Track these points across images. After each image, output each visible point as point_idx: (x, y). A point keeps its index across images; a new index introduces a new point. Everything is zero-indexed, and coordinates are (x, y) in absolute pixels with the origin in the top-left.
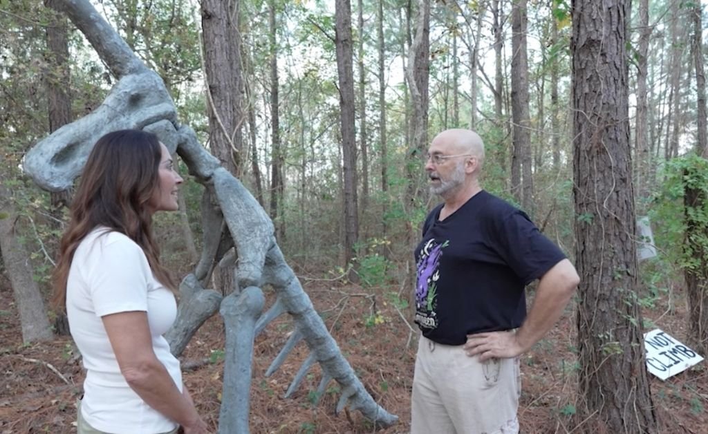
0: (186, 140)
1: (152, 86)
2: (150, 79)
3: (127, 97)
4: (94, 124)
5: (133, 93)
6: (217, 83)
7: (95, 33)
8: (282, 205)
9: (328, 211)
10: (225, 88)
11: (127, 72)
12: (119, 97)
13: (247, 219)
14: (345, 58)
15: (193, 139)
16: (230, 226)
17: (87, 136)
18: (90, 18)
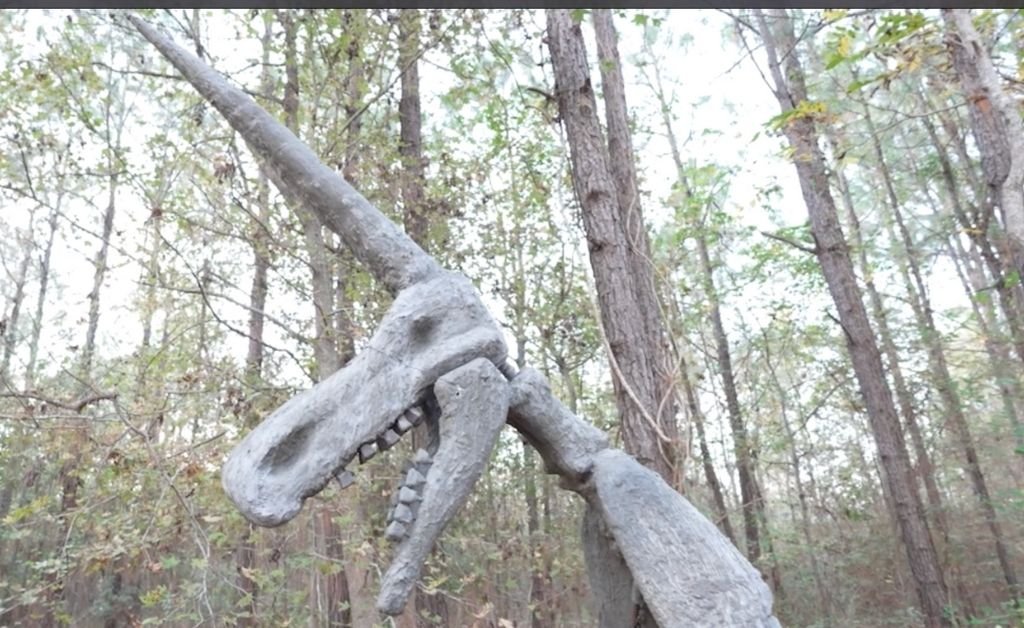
0: (528, 395)
1: (453, 299)
2: (449, 287)
3: (406, 327)
4: (343, 385)
5: (417, 317)
6: (622, 337)
7: (350, 226)
8: (767, 533)
9: (859, 540)
10: (636, 343)
11: (406, 282)
12: (392, 328)
13: (691, 575)
14: (841, 275)
15: (543, 392)
16: (648, 593)
17: (330, 408)
18: (341, 204)
